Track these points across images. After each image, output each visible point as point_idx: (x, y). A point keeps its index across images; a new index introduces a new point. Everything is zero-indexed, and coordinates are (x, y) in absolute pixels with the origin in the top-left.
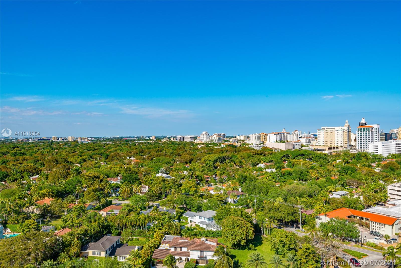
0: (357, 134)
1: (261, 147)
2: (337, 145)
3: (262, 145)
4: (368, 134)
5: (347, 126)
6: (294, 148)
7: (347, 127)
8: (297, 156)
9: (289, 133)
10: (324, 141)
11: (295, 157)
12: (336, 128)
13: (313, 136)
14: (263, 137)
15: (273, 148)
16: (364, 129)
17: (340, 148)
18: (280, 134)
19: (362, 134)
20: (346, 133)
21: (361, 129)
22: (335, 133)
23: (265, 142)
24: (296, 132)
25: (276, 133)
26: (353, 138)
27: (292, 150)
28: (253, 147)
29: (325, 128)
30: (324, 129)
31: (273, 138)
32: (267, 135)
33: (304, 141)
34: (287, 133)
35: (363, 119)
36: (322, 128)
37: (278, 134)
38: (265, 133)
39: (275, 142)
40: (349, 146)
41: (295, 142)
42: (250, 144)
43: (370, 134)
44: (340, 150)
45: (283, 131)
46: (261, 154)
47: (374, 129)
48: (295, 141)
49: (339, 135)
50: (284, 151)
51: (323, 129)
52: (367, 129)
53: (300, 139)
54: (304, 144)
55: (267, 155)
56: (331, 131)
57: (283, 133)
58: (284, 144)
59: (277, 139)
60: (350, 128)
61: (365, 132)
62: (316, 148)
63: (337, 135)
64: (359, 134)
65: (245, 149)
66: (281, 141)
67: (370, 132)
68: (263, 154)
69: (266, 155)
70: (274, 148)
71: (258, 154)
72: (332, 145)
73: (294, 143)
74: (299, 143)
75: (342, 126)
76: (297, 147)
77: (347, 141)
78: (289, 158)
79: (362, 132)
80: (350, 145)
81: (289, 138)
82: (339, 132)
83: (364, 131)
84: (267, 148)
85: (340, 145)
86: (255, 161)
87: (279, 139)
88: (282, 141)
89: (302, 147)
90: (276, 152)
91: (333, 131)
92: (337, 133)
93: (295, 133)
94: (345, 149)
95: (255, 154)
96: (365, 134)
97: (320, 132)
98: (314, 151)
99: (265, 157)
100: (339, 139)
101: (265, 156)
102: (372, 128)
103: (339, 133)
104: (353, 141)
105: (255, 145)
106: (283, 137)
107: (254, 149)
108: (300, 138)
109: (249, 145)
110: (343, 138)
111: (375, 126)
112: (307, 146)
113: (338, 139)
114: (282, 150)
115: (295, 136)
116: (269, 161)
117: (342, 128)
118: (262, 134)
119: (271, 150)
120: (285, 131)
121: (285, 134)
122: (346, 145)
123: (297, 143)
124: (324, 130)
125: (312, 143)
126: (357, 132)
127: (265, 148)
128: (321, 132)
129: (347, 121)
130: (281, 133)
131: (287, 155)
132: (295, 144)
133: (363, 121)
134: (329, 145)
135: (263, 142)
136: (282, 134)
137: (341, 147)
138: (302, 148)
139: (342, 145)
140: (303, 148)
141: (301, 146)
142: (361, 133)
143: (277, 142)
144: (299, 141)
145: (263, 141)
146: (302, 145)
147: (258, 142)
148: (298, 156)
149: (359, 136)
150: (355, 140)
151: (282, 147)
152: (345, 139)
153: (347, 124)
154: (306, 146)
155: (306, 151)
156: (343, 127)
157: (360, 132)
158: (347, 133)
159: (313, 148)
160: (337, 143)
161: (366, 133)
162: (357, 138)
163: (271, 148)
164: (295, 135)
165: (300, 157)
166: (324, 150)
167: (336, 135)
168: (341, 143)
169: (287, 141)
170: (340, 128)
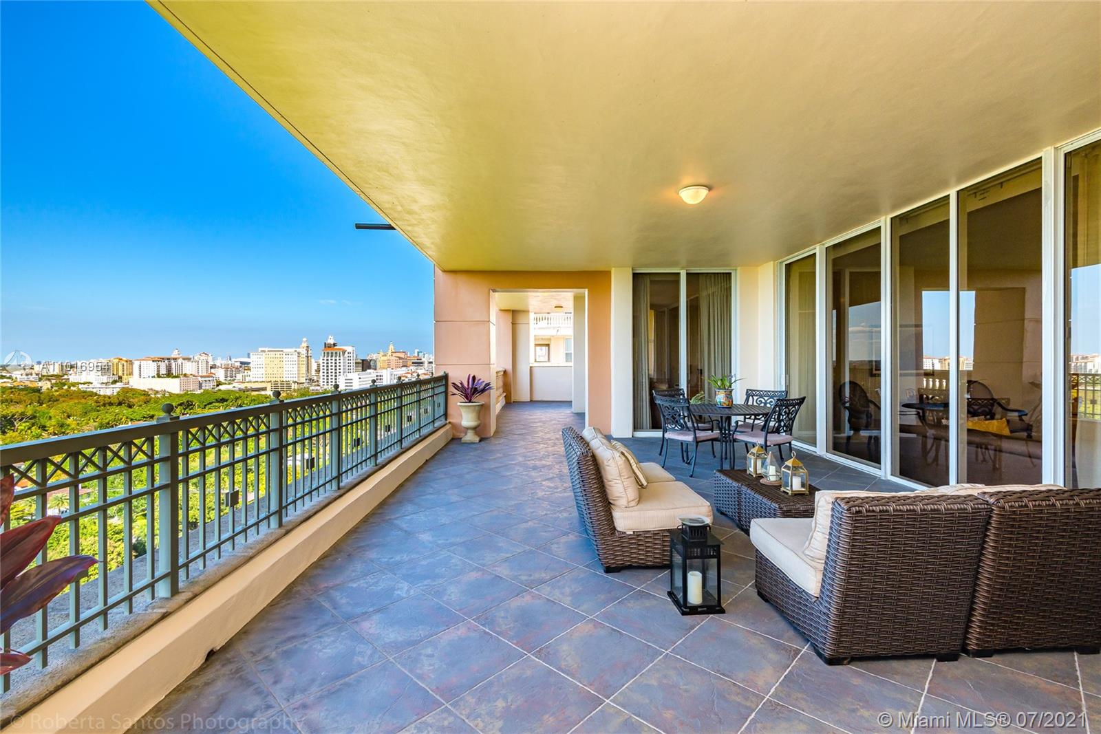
0: (321, 361)
1: (119, 390)
2: (287, 379)
3: (118, 384)
4: (338, 361)
5: (305, 348)
6: (200, 387)
7: (304, 350)
8: (210, 403)
9: (189, 359)
10: (264, 372)
11: (206, 405)
12: (285, 350)
13: (239, 364)
14: (120, 366)
15: (149, 389)
16: (332, 353)
17: (293, 385)
18: (166, 361)
19: (330, 361)
20: (303, 359)
21: (328, 353)
22: (284, 360)
23: (124, 377)
24: (204, 357)
25: (156, 359)
26: (314, 367)
27: (196, 393)
28: (94, 390)
29: (267, 349)
30: (264, 351)
31: (150, 368)
32: (131, 363)
33: (220, 374)
34: (184, 359)
35: (330, 337)
36: (260, 349)
37: (162, 359)
38: (124, 359)
39: (154, 377)
40: (308, 381)
41: (202, 377)
42: (84, 384)
43: (342, 361)
44: (293, 387)
45: (175, 354)
46: (120, 404)
47: (346, 353)
48: (200, 374)
49: (292, 363)
50: (177, 395)
51: (262, 351)
52: (336, 353)
53: (213, 371)
54: (222, 379)
55: (136, 405)
56: (276, 356)
57: (175, 359)
58: (177, 380)
59: (158, 371)
60: (310, 352)
61: (334, 358)
62: (249, 386)
63: (287, 363)
64: (325, 361)
65: (69, 395)
66: (169, 374)
67: (342, 358)
68: (124, 403)
69: (134, 405)
70: (152, 389)
71: (111, 404)
72: (278, 379)
73: (200, 379)
74: (210, 379)
75: (296, 348)
76: (207, 386)
77: (305, 372)
78: (192, 409)
79: (329, 358)
80: (310, 379)
81: (189, 368)
82: (292, 356)
83: (332, 356)
84: (132, 390)
85: (292, 379)
86: (107, 421)
87: (163, 371)
88: (172, 374)
89: (217, 386)
90: (158, 398)
91: (281, 356)
92: (287, 359)
93: (202, 358)
94: (302, 386)
95: (104, 405)
96: (333, 361)
97: (256, 357)
98: (244, 392)
99: (130, 410)
100: (292, 369)
101: (130, 406)
102: (344, 352)
103: (292, 359)
104: (313, 373)
105: (100, 386)
106: (173, 366)
107: (96, 394)
108: (211, 368)
109: (80, 386)
110: (298, 367)
111: (349, 349)
112: (229, 384)
113: (289, 370)
114: (173, 392)
115: (200, 364)
116: (144, 417)
117: (296, 351)
118: (118, 360)
119: (145, 393)
120: (179, 354)
121: (180, 361)
122: (303, 380)
123: (207, 379)
124: (264, 354)
125: (239, 377)
126: (322, 358)
127: (126, 391)
128: (259, 356)
129: (305, 339)
130: (168, 359)
131: (188, 402)
132: (203, 379)
133: (331, 341)
134: (273, 380)
135: (120, 378)
136: (172, 361)
137: (295, 382)
138: (218, 388)
139: (296, 380)
140: (222, 387)
141: (215, 384)
142: (327, 360)
143: (159, 376)
144: (211, 373)
145: (120, 374)
146: (217, 382)
147: (105, 379)
148: (213, 402)
149: (325, 365)
150: (318, 371)
151: (173, 386)
152: (301, 369)
153: (304, 345)
154: (226, 384)
155: (229, 392)
156: (298, 350)
157: (325, 358)
158: (305, 359)
159: (243, 386)
160: (287, 376)
161: (336, 360)
162: (321, 368)
163: (145, 391)
164: (200, 362)
165: (217, 404)
166: (264, 389)
167: (284, 363)
168: (294, 376)
169: (185, 375)
170: (293, 350)
